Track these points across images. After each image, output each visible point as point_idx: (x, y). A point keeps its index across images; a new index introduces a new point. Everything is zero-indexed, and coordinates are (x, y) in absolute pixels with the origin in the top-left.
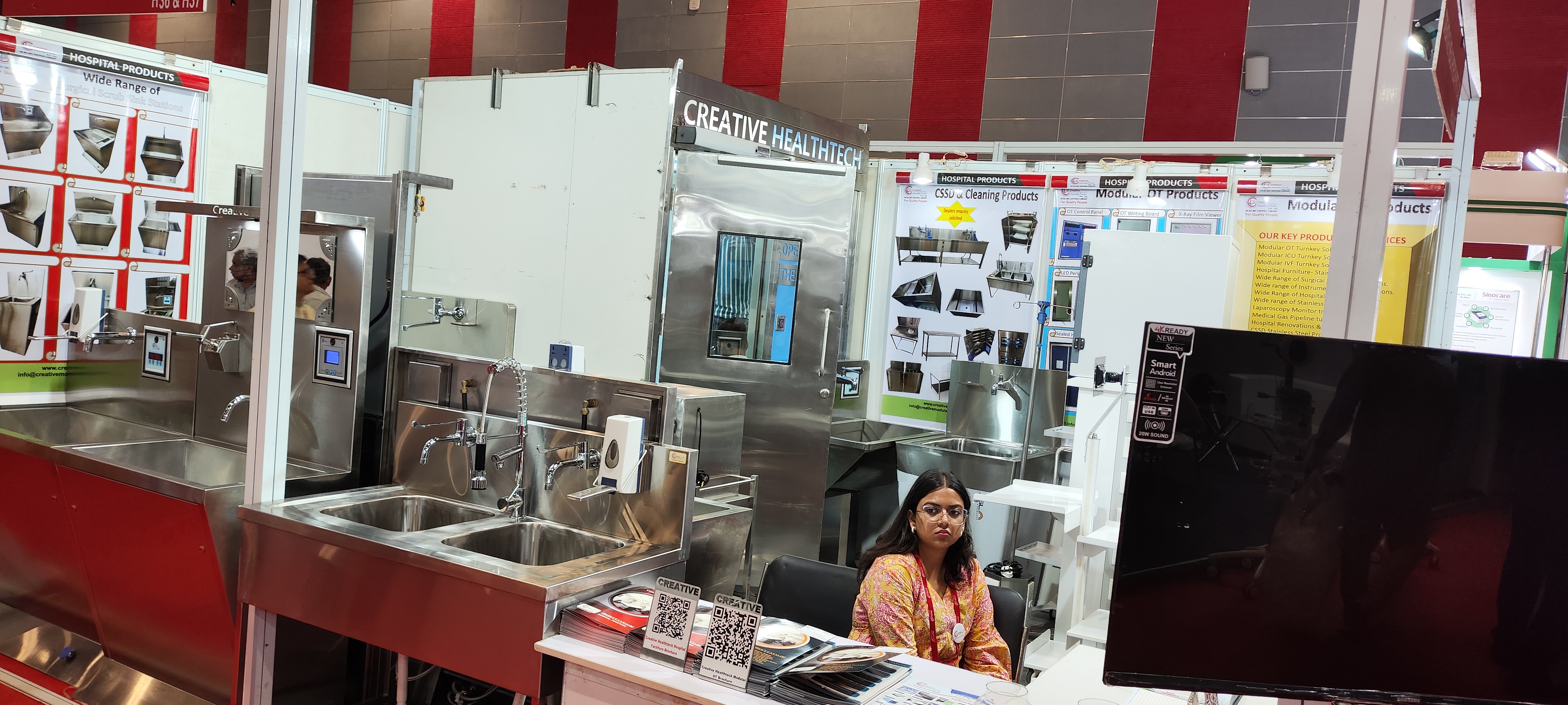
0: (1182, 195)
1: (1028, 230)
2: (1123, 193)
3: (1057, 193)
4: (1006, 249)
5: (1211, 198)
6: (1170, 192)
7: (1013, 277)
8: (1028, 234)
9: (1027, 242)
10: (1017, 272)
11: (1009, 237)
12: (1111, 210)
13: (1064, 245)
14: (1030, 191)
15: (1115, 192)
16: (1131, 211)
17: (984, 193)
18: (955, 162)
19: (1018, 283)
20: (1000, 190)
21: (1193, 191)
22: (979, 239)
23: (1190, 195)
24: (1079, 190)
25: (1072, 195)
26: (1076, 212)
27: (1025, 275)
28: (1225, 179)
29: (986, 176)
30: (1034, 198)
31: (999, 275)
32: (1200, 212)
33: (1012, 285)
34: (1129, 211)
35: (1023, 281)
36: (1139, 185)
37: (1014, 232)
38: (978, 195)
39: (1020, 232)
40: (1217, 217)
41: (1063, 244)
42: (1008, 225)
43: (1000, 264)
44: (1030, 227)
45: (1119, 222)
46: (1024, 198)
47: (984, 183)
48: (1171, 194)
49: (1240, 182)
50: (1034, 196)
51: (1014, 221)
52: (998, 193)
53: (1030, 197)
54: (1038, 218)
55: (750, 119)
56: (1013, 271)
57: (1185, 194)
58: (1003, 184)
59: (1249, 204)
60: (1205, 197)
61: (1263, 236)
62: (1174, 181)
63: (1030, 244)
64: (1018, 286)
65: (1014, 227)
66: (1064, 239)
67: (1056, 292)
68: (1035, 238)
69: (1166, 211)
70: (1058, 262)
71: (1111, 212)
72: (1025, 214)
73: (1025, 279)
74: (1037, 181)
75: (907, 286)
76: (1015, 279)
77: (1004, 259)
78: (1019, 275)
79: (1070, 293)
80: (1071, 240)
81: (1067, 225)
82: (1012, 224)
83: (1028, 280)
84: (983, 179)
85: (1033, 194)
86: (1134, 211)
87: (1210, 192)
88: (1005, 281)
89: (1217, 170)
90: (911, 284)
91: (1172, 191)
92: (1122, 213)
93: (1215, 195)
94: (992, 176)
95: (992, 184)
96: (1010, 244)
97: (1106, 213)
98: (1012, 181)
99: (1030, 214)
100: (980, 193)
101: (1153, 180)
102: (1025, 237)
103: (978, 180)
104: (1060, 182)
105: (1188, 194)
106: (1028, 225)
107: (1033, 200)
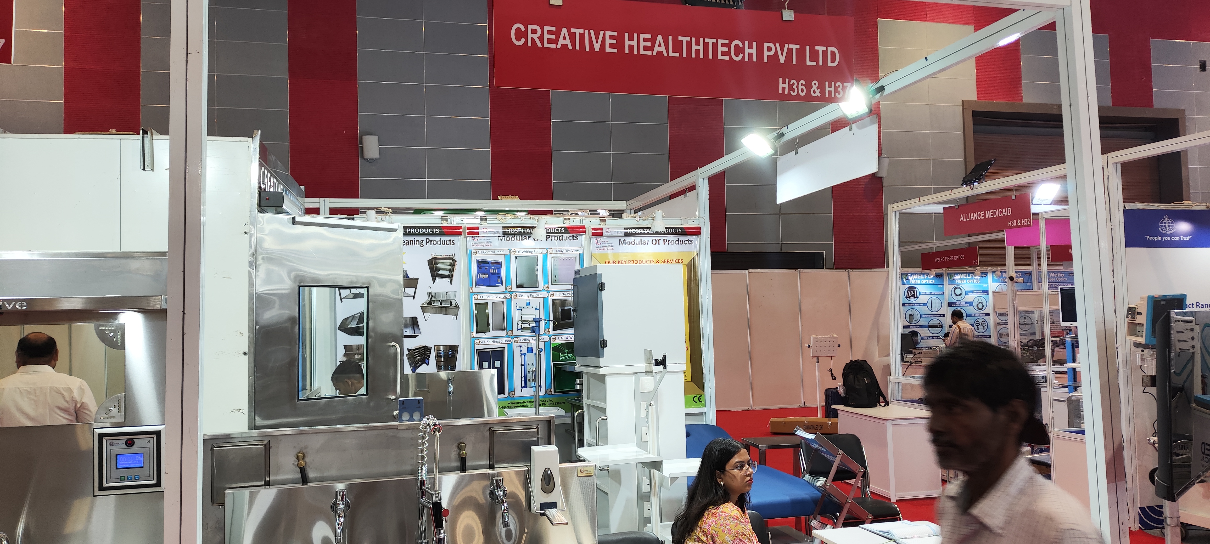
0: (556, 238)
1: (450, 267)
2: (517, 238)
3: (470, 239)
4: (434, 283)
5: (574, 240)
6: (548, 237)
7: (441, 304)
8: (450, 270)
9: (450, 277)
10: (444, 299)
11: (435, 273)
12: (510, 250)
13: (479, 277)
14: (448, 238)
15: (511, 237)
16: (524, 250)
17: (411, 241)
18: (380, 217)
19: (446, 308)
20: (424, 238)
22: (411, 276)
24: (485, 236)
25: (480, 240)
26: (485, 252)
27: (451, 301)
28: (584, 227)
29: (414, 227)
30: (452, 243)
31: (430, 303)
32: (568, 249)
33: (441, 310)
35: (449, 306)
36: (540, 232)
37: (439, 269)
38: (405, 242)
39: (443, 269)
40: (579, 252)
41: (477, 276)
42: (433, 264)
43: (430, 295)
44: (450, 265)
45: (516, 258)
46: (443, 243)
47: (413, 233)
49: (593, 229)
51: (438, 261)
52: (423, 241)
53: (448, 243)
54: (456, 258)
56: (441, 299)
58: (429, 233)
59: (597, 243)
60: (570, 239)
61: (607, 262)
63: (452, 277)
64: (446, 310)
65: (438, 266)
66: (478, 273)
67: (477, 312)
68: (456, 273)
69: (547, 249)
70: (476, 290)
71: (510, 252)
72: (445, 256)
73: (451, 304)
74: (455, 231)
75: (350, 319)
76: (443, 305)
77: (433, 291)
78: (446, 301)
79: (487, 311)
80: (483, 273)
81: (479, 262)
82: (436, 264)
83: (454, 305)
84: (412, 230)
85: (450, 240)
87: (573, 236)
88: (435, 307)
89: (574, 221)
90: (353, 317)
92: (518, 252)
93: (576, 238)
94: (419, 227)
95: (419, 233)
96: (437, 279)
97: (507, 252)
98: (436, 231)
99: (449, 256)
100: (407, 241)
102: (447, 273)
103: (408, 231)
104: (473, 232)
107: (451, 245)
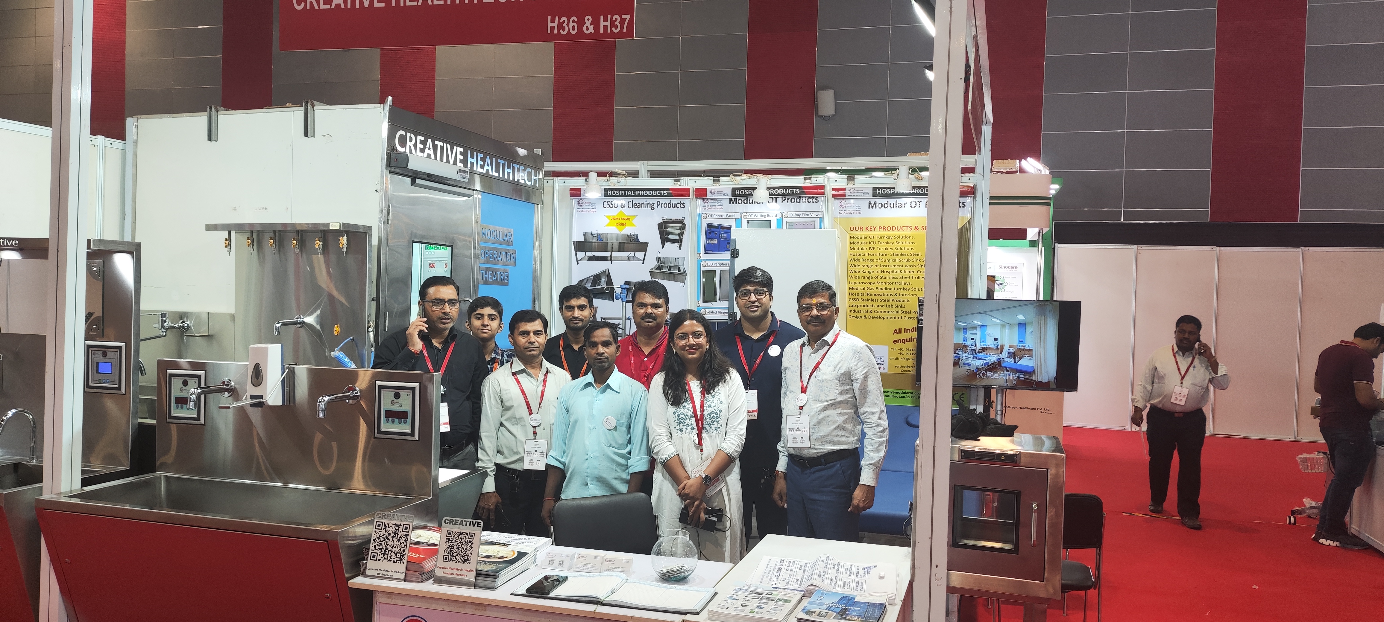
0: (793, 200)
1: (679, 232)
2: (749, 200)
3: (700, 202)
4: (663, 248)
5: (814, 202)
6: (784, 199)
7: (669, 270)
8: (679, 235)
9: (679, 241)
10: (672, 265)
11: (665, 238)
12: (741, 214)
13: (708, 242)
14: (678, 201)
15: (743, 200)
16: (756, 214)
17: (642, 203)
18: (616, 179)
19: (674, 274)
20: (655, 201)
21: (800, 197)
22: (641, 240)
23: (798, 200)
24: (716, 199)
25: (711, 203)
26: (715, 216)
27: (679, 267)
28: (823, 187)
29: (643, 189)
30: (682, 206)
31: (659, 268)
32: (807, 213)
33: (669, 276)
34: (755, 214)
35: (677, 272)
36: (761, 194)
37: (669, 233)
38: (637, 205)
39: (672, 234)
40: (819, 216)
41: (706, 242)
42: (663, 227)
43: (659, 259)
44: (680, 229)
45: (748, 222)
46: (674, 206)
47: (642, 196)
48: (785, 200)
49: (834, 189)
50: (682, 205)
51: (667, 225)
52: (654, 203)
53: (679, 205)
54: (686, 222)
55: (448, 145)
56: (669, 265)
57: (795, 200)
58: (657, 196)
59: (841, 206)
60: (809, 201)
61: (852, 229)
62: (786, 190)
63: (681, 242)
64: (674, 277)
65: (668, 230)
66: (707, 238)
67: (704, 280)
68: (685, 238)
69: (782, 213)
70: (704, 256)
71: (741, 216)
72: (675, 219)
73: (679, 270)
74: (684, 193)
75: (585, 281)
76: (671, 271)
77: (662, 255)
78: (675, 268)
79: (715, 279)
80: (713, 239)
81: (709, 227)
82: (666, 228)
83: (682, 271)
84: (641, 193)
85: (680, 203)
86: (758, 214)
87: (813, 197)
88: (664, 273)
89: (816, 180)
90: (588, 279)
91: (785, 198)
92: (750, 216)
93: (816, 200)
94: (648, 189)
95: (648, 196)
96: (666, 244)
97: (738, 216)
98: (664, 193)
99: (679, 219)
100: (638, 203)
101: (771, 190)
102: (677, 237)
103: (637, 193)
104: (701, 193)
105: (797, 200)
106: (678, 228)
107: (681, 208)
